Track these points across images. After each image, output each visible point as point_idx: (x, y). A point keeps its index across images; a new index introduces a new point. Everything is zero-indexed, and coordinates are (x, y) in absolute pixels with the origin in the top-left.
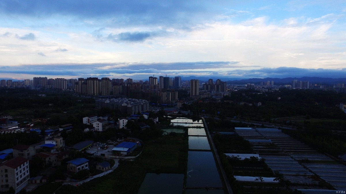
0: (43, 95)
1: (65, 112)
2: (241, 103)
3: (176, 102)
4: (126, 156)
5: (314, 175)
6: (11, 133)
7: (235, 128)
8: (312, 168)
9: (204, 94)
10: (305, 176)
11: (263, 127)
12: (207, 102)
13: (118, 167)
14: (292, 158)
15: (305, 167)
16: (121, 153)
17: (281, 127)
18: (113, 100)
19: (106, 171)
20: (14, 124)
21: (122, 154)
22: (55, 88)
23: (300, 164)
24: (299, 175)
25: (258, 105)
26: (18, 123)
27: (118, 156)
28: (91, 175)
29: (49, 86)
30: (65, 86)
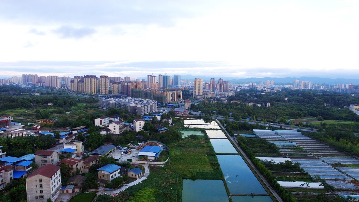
0: (37, 94)
1: (68, 113)
2: (249, 104)
3: (181, 102)
4: (154, 161)
5: (353, 179)
6: (19, 136)
7: (254, 130)
8: (347, 172)
9: (208, 94)
10: (344, 180)
11: (281, 129)
12: (214, 102)
13: (150, 174)
14: (323, 161)
15: (341, 172)
16: (149, 158)
17: (300, 130)
18: (118, 100)
19: (140, 178)
20: (17, 126)
21: (149, 160)
22: (47, 86)
23: (335, 169)
24: (339, 180)
25: (267, 106)
26: (22, 124)
27: (146, 161)
28: (125, 183)
29: (40, 84)
30: (58, 84)
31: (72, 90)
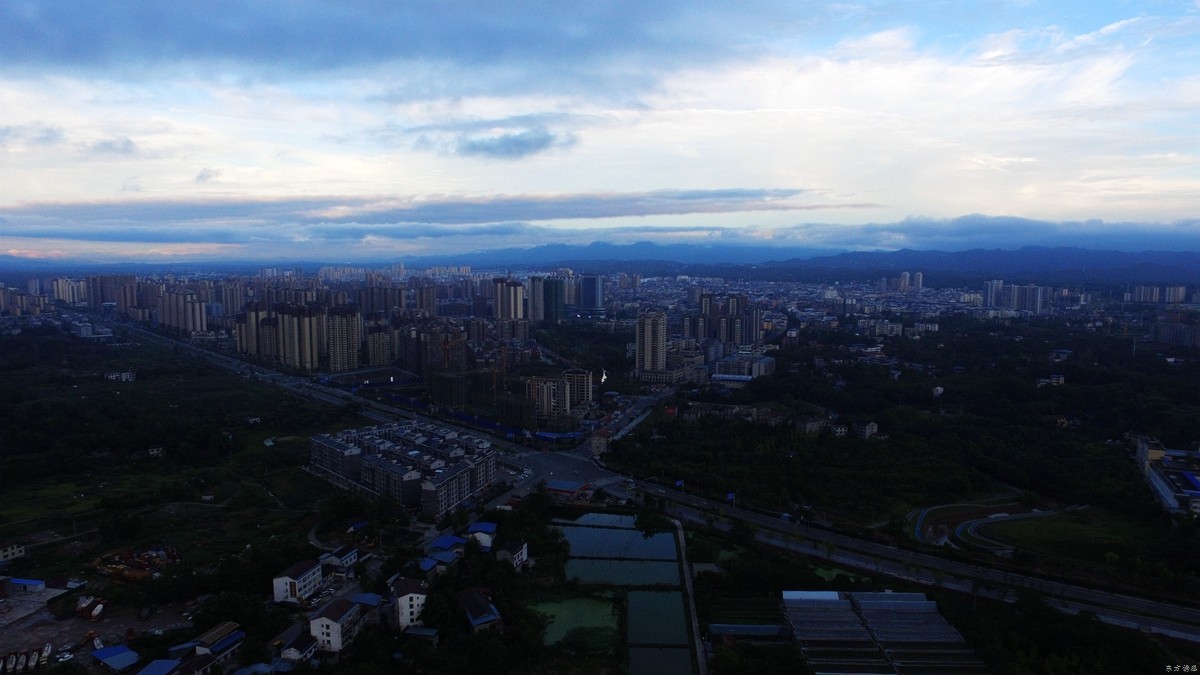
0: (125, 376)
1: (209, 498)
2: (809, 426)
6: (26, 668)
9: (683, 365)
20: (31, 595)
22: (163, 325)
25: (867, 435)
26: (47, 589)
29: (143, 314)
30: (198, 322)
31: (242, 349)
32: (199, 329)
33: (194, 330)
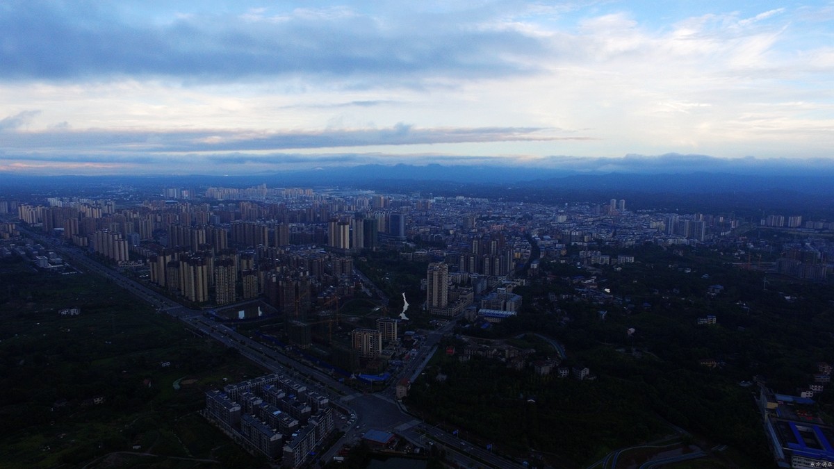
22: (98, 253)
25: (582, 376)
30: (122, 252)
31: (154, 279)
32: (123, 259)
33: (120, 260)
